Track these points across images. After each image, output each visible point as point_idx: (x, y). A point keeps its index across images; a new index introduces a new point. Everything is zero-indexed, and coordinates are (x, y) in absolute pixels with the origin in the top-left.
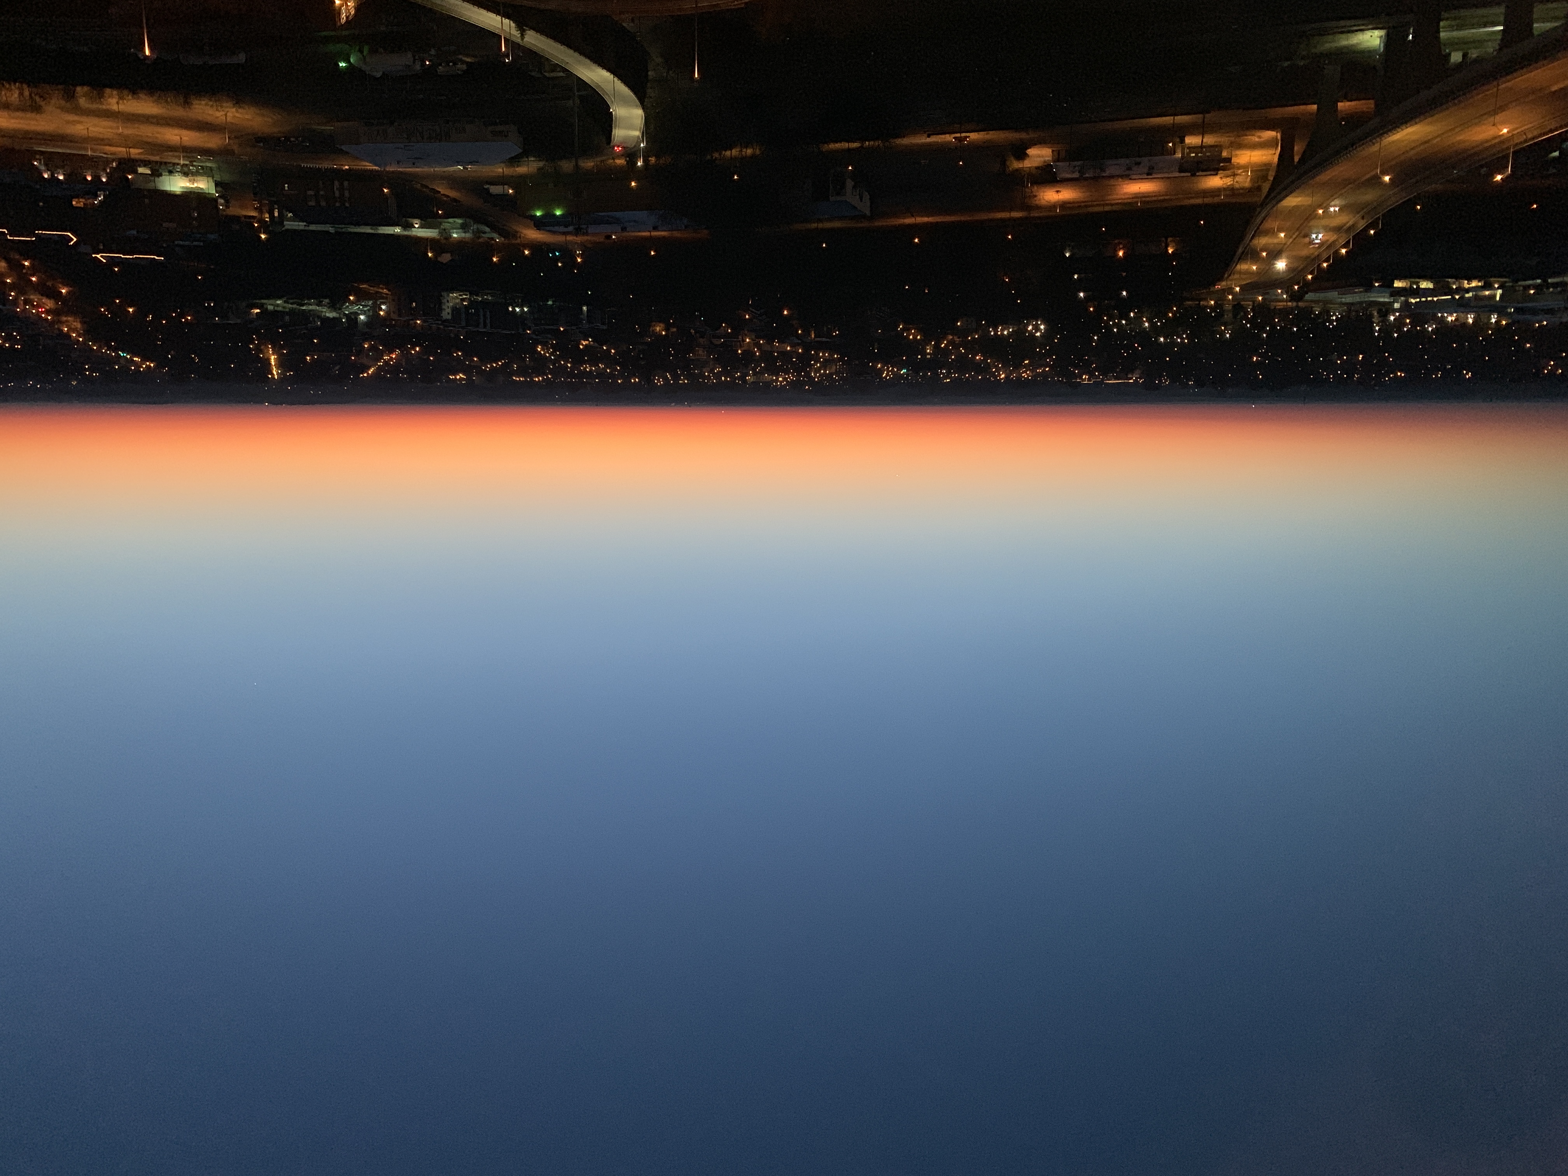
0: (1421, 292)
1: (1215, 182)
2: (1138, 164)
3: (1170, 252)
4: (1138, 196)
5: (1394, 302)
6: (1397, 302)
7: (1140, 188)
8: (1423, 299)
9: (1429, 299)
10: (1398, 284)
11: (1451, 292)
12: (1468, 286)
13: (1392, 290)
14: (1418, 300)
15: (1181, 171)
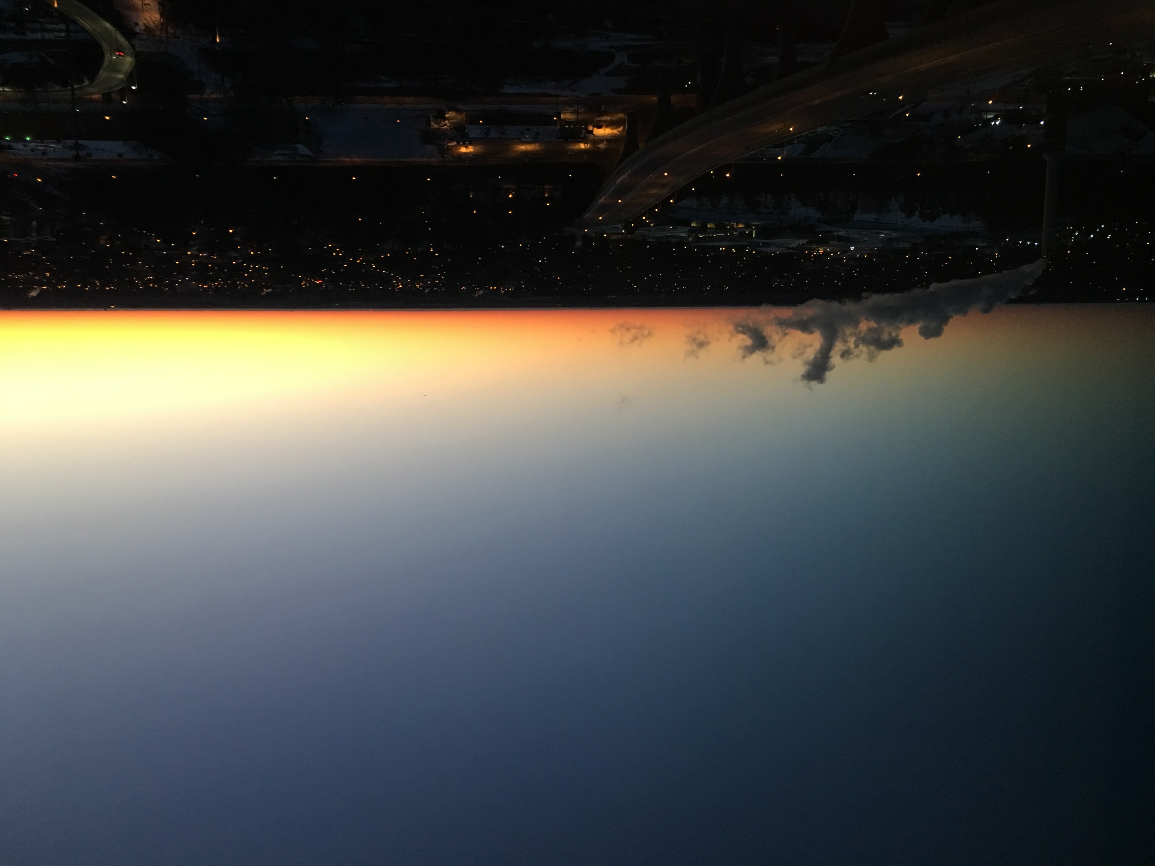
0: (708, 230)
1: (582, 146)
2: (528, 130)
3: (546, 196)
4: (525, 153)
5: (689, 237)
6: (691, 237)
7: (527, 148)
8: (708, 235)
9: (710, 235)
10: (694, 225)
11: (725, 231)
12: (736, 227)
13: (689, 228)
14: (704, 236)
15: (557, 138)
